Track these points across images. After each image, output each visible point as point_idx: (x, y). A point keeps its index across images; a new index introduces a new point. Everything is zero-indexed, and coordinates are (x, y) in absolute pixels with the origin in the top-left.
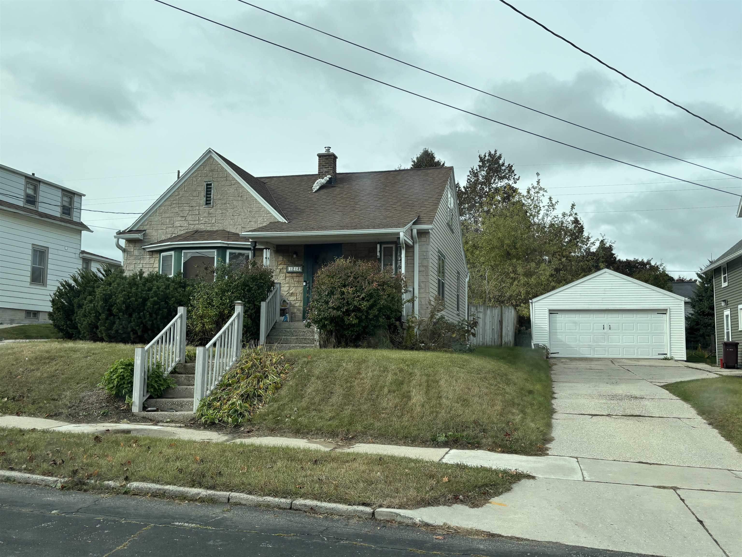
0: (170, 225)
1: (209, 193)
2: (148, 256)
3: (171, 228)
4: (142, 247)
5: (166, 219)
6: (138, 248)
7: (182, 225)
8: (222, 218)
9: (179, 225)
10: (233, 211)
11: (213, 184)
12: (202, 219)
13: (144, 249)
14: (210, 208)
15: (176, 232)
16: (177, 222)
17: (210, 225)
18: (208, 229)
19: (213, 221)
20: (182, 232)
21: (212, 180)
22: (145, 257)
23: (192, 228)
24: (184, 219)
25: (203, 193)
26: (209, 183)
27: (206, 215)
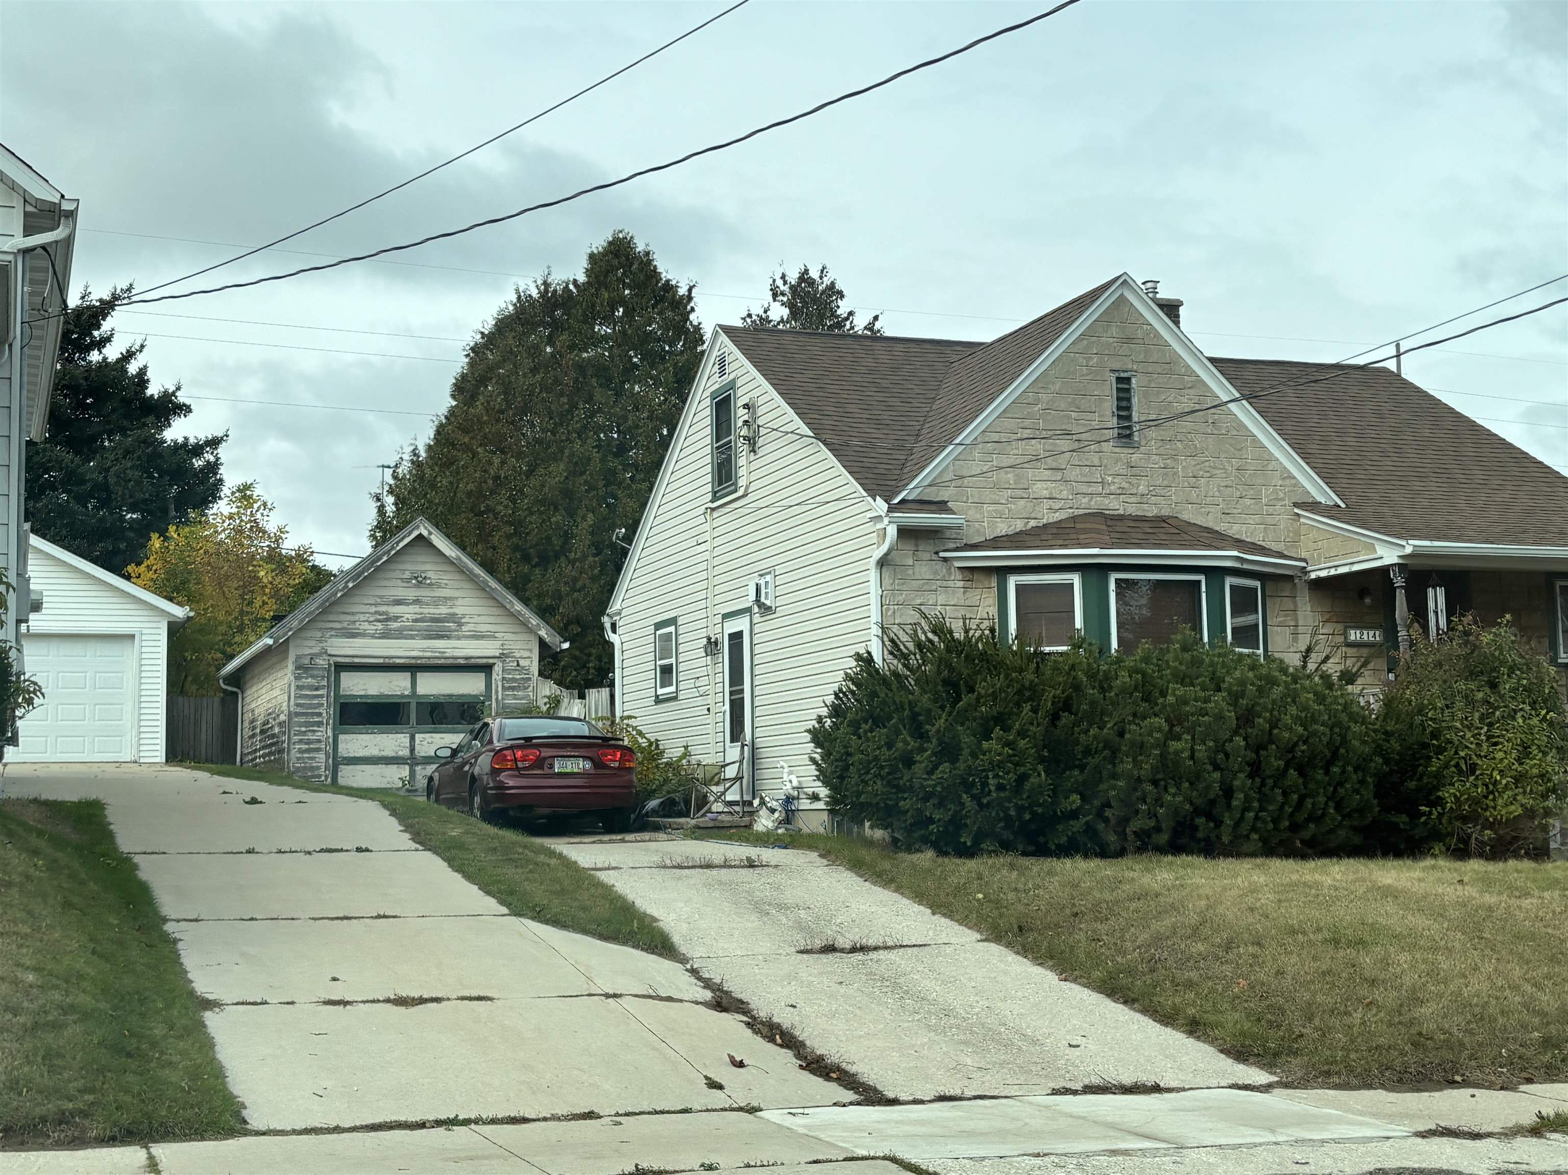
0: (1019, 493)
1: (1124, 404)
2: (961, 584)
3: (1022, 502)
4: (942, 554)
5: (1007, 473)
6: (927, 556)
7: (1054, 495)
8: (1166, 483)
9: (1045, 493)
10: (1193, 463)
11: (1133, 381)
12: (1110, 479)
13: (945, 560)
14: (1131, 451)
15: (1039, 516)
16: (1039, 485)
17: (1133, 499)
18: (1132, 510)
19: (1142, 489)
20: (1058, 516)
21: (1130, 366)
22: (950, 583)
23: (1086, 505)
24: (1059, 475)
25: (1110, 405)
26: (1122, 375)
27: (1120, 468)
